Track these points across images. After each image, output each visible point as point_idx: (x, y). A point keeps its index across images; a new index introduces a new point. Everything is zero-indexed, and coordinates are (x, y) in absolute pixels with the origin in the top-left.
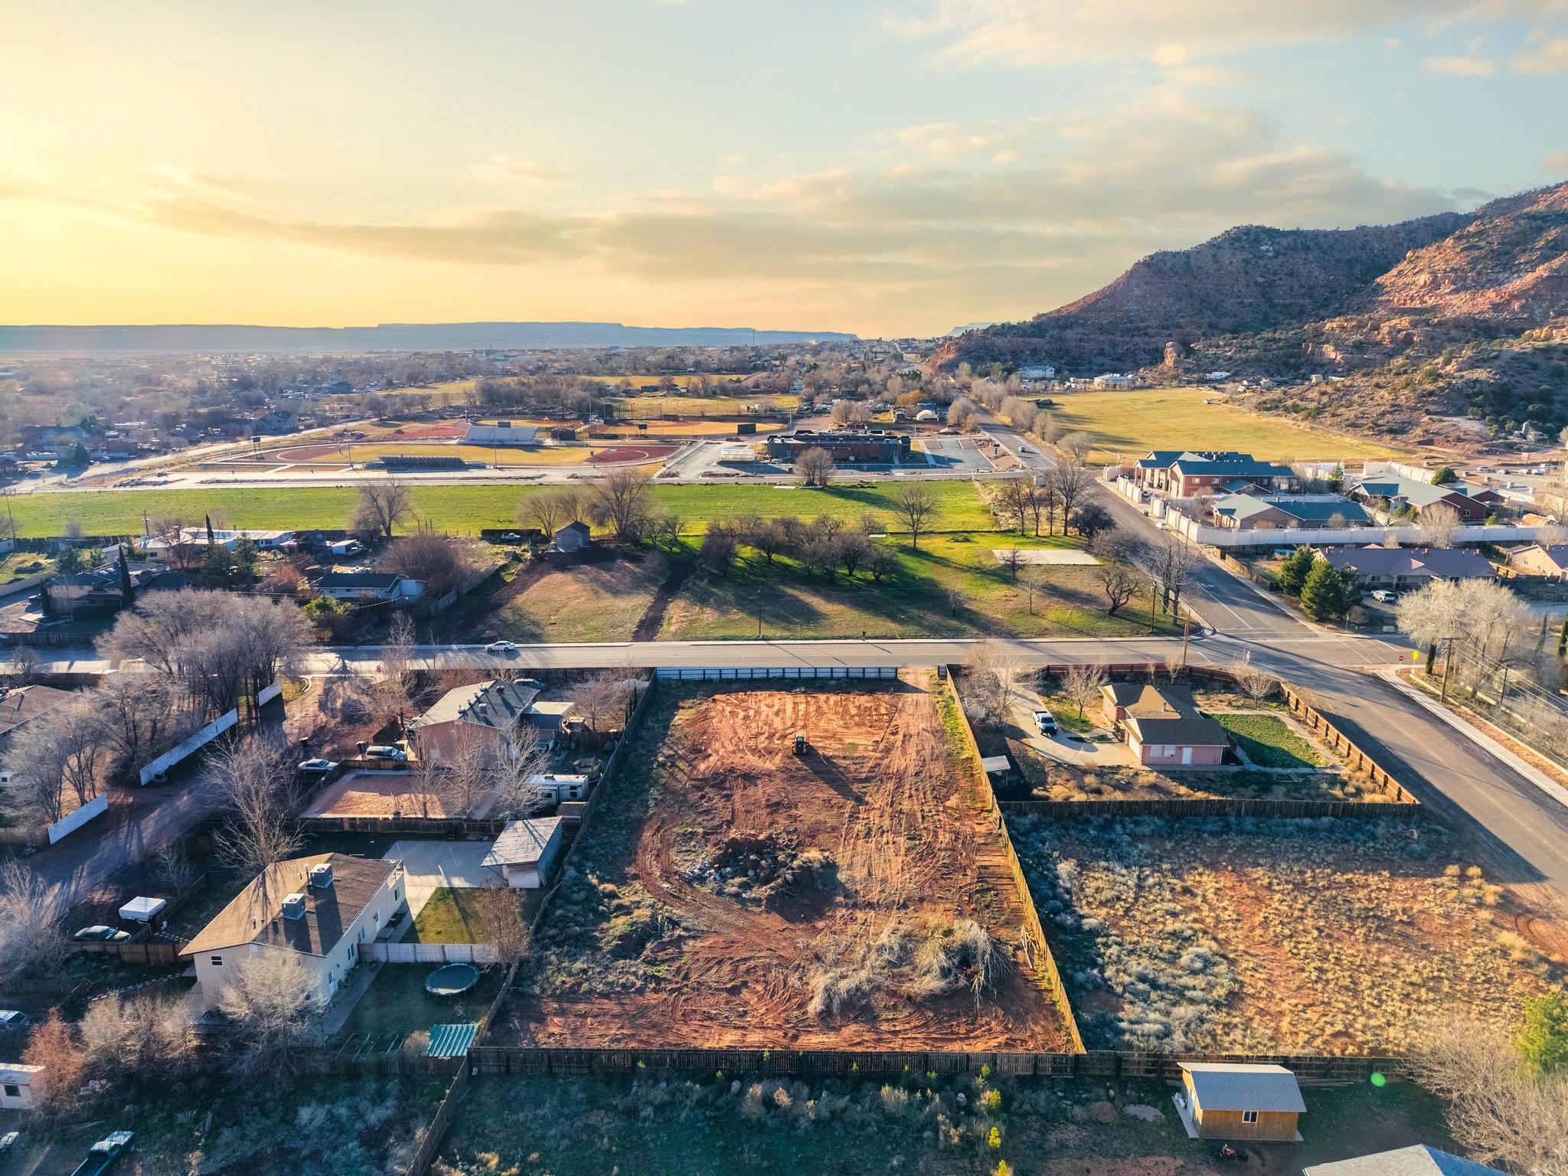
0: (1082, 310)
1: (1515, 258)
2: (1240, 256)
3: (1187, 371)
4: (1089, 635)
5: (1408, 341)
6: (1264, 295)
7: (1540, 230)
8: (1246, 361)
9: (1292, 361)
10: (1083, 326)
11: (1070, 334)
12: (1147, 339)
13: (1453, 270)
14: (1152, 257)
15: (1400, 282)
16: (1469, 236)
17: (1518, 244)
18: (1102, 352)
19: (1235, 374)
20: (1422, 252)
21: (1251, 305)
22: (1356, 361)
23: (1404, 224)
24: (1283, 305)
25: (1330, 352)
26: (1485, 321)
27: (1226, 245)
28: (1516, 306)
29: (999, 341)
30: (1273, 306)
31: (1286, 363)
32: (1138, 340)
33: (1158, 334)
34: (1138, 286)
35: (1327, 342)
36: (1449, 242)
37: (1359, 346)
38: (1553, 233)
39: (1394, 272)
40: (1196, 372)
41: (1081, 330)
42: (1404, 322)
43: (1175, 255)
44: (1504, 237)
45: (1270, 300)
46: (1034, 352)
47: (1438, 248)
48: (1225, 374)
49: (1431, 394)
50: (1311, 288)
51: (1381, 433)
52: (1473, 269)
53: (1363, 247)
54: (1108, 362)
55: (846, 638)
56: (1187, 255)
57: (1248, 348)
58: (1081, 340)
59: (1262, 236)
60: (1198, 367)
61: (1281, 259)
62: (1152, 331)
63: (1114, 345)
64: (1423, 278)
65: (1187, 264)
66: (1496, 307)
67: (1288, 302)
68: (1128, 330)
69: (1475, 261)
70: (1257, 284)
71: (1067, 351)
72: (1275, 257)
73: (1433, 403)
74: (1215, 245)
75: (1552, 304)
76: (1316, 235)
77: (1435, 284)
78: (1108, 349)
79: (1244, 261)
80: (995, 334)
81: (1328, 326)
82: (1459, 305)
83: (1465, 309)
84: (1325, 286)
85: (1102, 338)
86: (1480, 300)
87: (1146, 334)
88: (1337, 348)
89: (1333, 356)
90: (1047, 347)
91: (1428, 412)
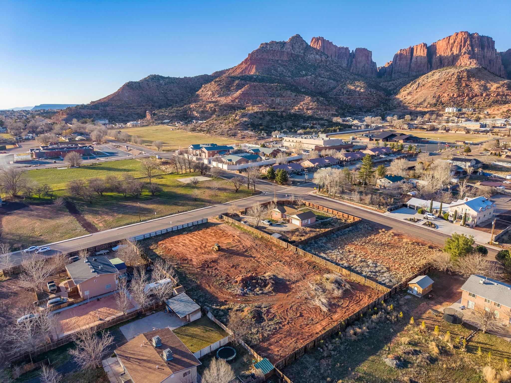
0: (109, 100)
1: (230, 88)
2: (155, 84)
3: (156, 120)
4: (238, 199)
5: (215, 111)
6: (165, 96)
7: (234, 81)
8: (173, 117)
9: (185, 116)
10: (112, 105)
11: (108, 108)
12: (134, 110)
13: (217, 91)
14: (128, 83)
15: (204, 93)
16: (217, 81)
17: (230, 84)
18: (120, 115)
19: (171, 121)
20: (207, 85)
21: (162, 99)
22: (203, 116)
23: (196, 77)
24: (171, 100)
25: (195, 114)
26: (231, 105)
27: (150, 80)
28: (237, 101)
29: (83, 111)
30: (168, 100)
31: (184, 117)
32: (131, 110)
33: (138, 109)
34: (126, 92)
35: (193, 111)
36: (213, 83)
37: (202, 112)
38: (237, 82)
39: (200, 91)
40: (160, 120)
41: (111, 107)
42: (212, 105)
43: (135, 83)
44: (226, 82)
45: (167, 98)
46: (97, 115)
47: (211, 84)
48: (169, 121)
49: (238, 125)
50: (177, 95)
51: (230, 136)
52: (222, 91)
53: (187, 83)
54: (124, 118)
55: (172, 214)
56: (138, 83)
57: (172, 113)
58: (112, 111)
59: (160, 78)
60: (159, 119)
61: (167, 86)
62: (135, 107)
63: (124, 112)
64: (210, 93)
65: (140, 86)
66: (232, 101)
67: (172, 99)
68: (127, 107)
69: (221, 88)
70: (162, 93)
71: (108, 114)
72: (165, 85)
73: (239, 127)
74: (145, 80)
75: (245, 101)
76: (174, 79)
77: (213, 95)
78: (122, 114)
79: (157, 86)
80: (80, 108)
81: (191, 106)
82: (223, 100)
83: (225, 101)
84: (181, 94)
85: (119, 110)
86: (228, 99)
87: (133, 108)
88: (197, 112)
89: (196, 115)
90: (101, 113)
91: (239, 130)
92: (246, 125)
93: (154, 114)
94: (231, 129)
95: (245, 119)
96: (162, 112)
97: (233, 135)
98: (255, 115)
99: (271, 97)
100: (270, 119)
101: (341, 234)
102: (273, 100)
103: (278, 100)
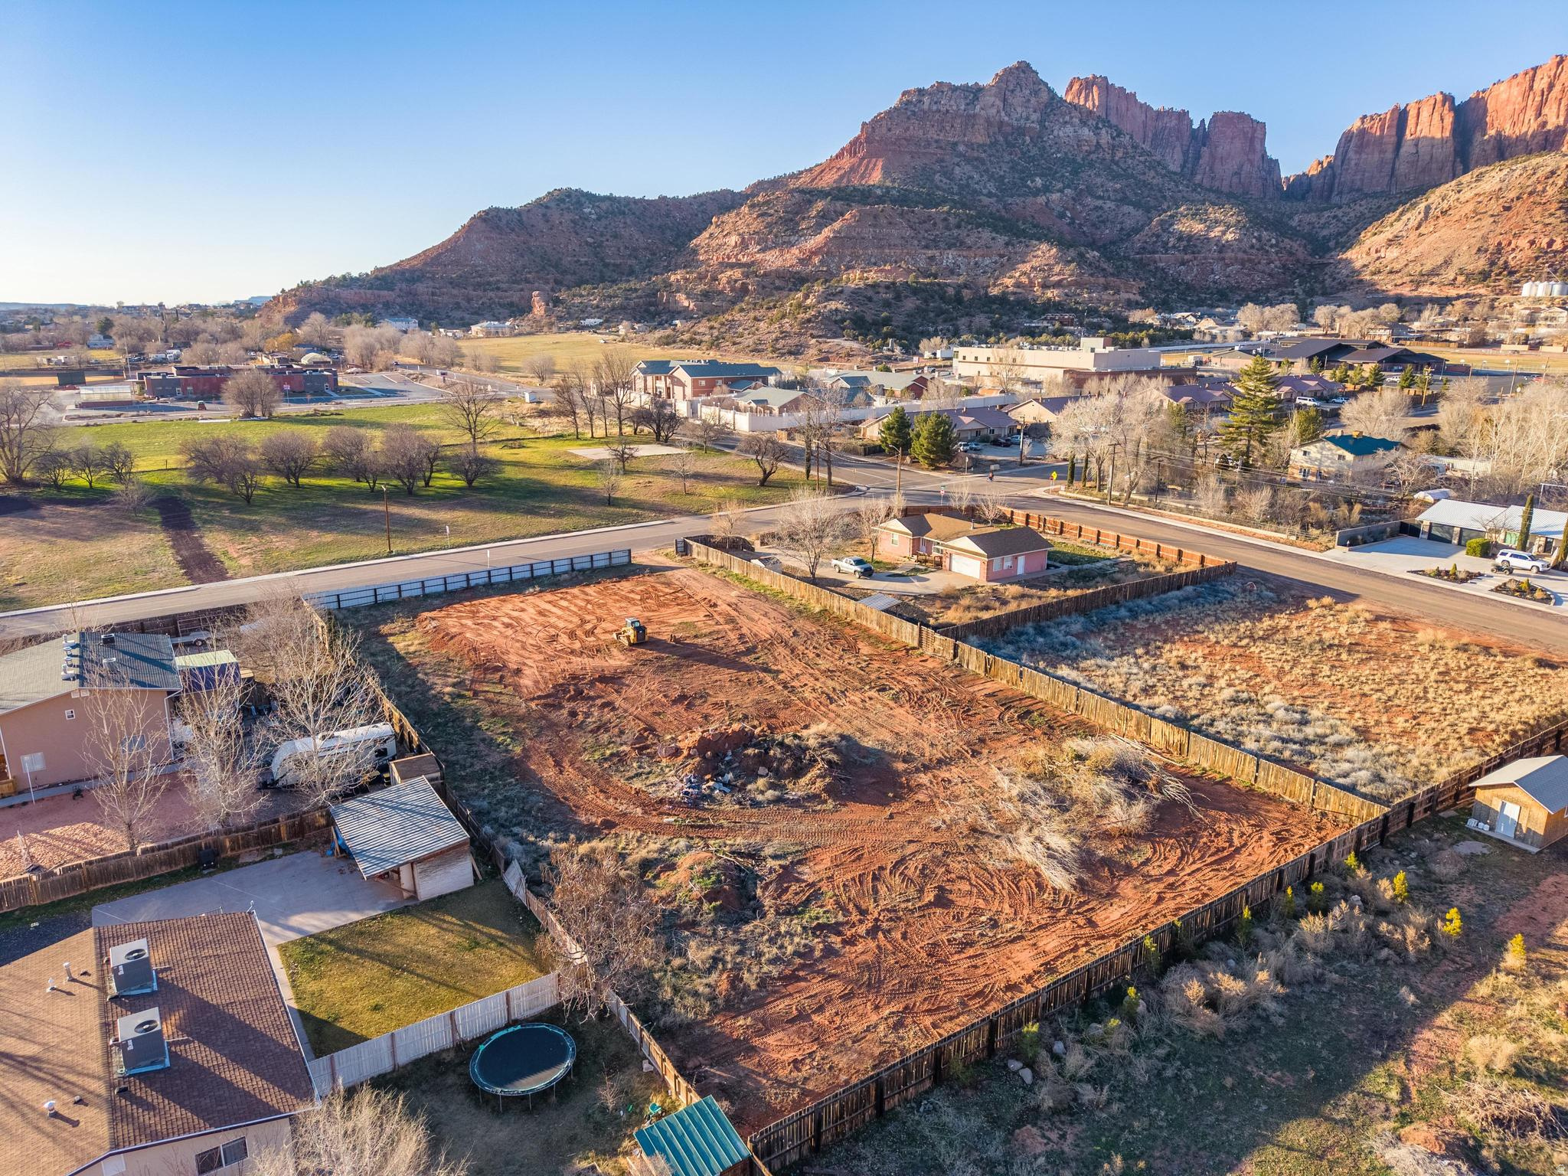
0: (426, 264)
1: (798, 224)
2: (568, 217)
3: (560, 319)
5: (744, 290)
6: (596, 255)
7: (810, 202)
8: (613, 309)
9: (652, 309)
10: (433, 279)
11: (421, 288)
12: (500, 293)
13: (755, 233)
14: (486, 212)
15: (714, 243)
16: (759, 205)
17: (797, 213)
18: (458, 306)
19: (606, 321)
20: (725, 218)
21: (586, 263)
22: (706, 309)
23: (695, 197)
24: (614, 265)
25: (684, 301)
26: (798, 273)
27: (552, 205)
28: (816, 260)
29: (347, 294)
30: (606, 265)
31: (647, 311)
32: (491, 294)
33: (510, 289)
34: (479, 240)
35: (678, 291)
36: (745, 209)
37: (706, 295)
38: (820, 205)
39: (706, 234)
40: (572, 319)
41: (431, 283)
42: (737, 274)
43: (508, 211)
44: (786, 207)
45: (602, 260)
46: (387, 305)
47: (738, 214)
48: (599, 321)
50: (635, 250)
52: (770, 232)
53: (668, 216)
54: (467, 316)
56: (518, 212)
57: (610, 297)
58: (433, 294)
59: (583, 199)
60: (570, 316)
61: (604, 222)
62: (504, 286)
63: (469, 300)
64: (733, 239)
65: (520, 221)
66: (801, 261)
67: (618, 262)
68: (479, 285)
69: (769, 225)
70: (587, 243)
71: (421, 305)
72: (599, 219)
73: (813, 328)
74: (539, 204)
75: (841, 259)
76: (628, 201)
77: (744, 245)
78: (464, 303)
79: (572, 221)
80: (337, 285)
81: (673, 278)
82: (773, 260)
83: (779, 263)
84: (646, 249)
85: (455, 292)
86: (788, 256)
87: (498, 289)
88: (689, 296)
89: (686, 304)
90: (399, 300)
92: (836, 322)
93: (557, 302)
94: (785, 335)
95: (833, 305)
96: (581, 296)
97: (790, 353)
98: (870, 293)
99: (927, 247)
100: (918, 308)
101: (1149, 607)
102: (932, 258)
103: (950, 257)
